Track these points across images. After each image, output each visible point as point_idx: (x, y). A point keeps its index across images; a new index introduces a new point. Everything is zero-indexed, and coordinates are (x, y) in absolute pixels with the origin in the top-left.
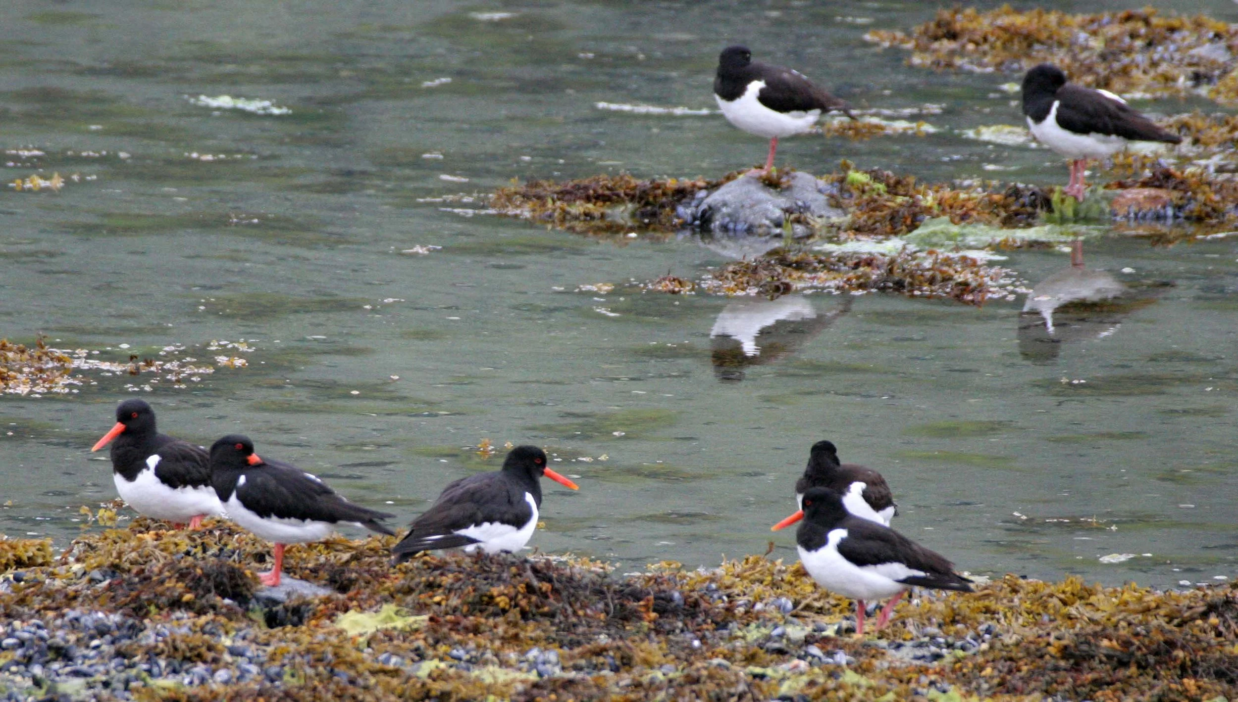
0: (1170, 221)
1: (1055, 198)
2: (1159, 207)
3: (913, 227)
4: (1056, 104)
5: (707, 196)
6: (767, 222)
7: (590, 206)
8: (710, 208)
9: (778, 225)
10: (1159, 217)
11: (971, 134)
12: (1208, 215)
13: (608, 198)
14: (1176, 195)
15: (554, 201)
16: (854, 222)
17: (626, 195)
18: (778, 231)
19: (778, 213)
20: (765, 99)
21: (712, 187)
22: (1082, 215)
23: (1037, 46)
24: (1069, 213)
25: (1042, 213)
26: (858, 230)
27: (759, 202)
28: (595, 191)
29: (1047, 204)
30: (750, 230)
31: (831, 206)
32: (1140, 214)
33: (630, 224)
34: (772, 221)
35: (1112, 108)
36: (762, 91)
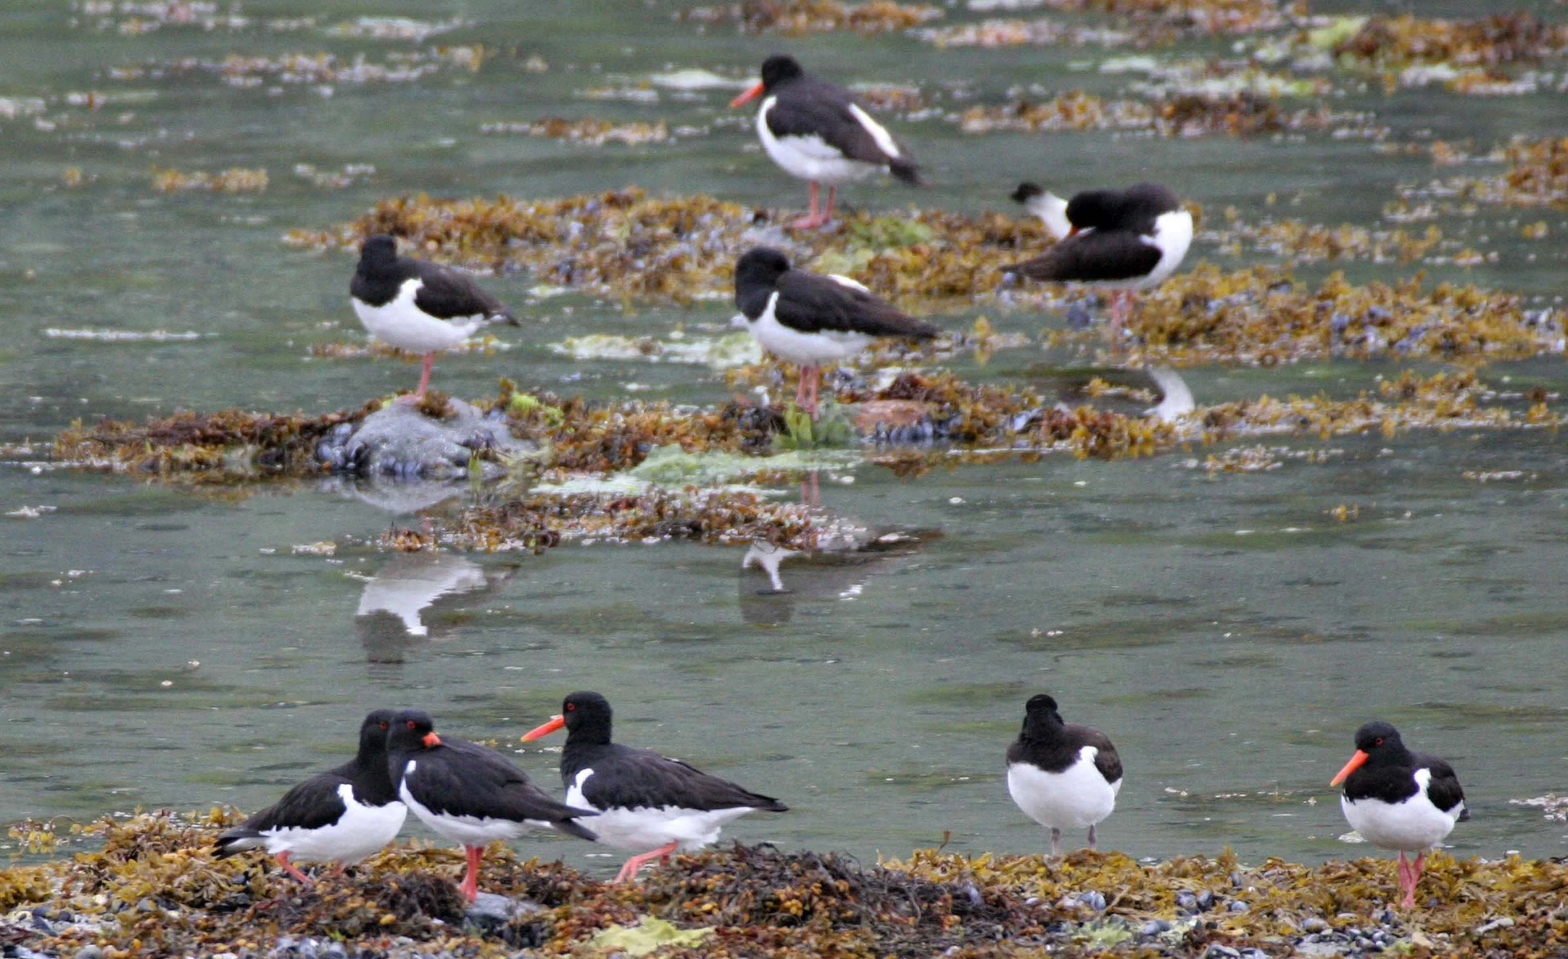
0: (929, 442)
1: (789, 416)
2: (915, 423)
3: (637, 458)
4: (774, 297)
5: (354, 431)
6: (445, 460)
7: (200, 449)
8: (366, 446)
9: (460, 463)
10: (916, 437)
11: (558, 348)
12: (980, 431)
13: (220, 438)
14: (931, 407)
15: (153, 447)
16: (557, 456)
17: (244, 434)
18: (460, 471)
19: (456, 450)
20: (424, 303)
21: (355, 420)
22: (821, 438)
23: (516, 243)
24: (807, 434)
25: (777, 438)
26: (568, 466)
27: (428, 436)
28: (202, 431)
29: (780, 424)
30: (424, 473)
31: (515, 437)
32: (894, 433)
33: (251, 473)
34: (450, 458)
35: (848, 298)
36: (419, 293)
